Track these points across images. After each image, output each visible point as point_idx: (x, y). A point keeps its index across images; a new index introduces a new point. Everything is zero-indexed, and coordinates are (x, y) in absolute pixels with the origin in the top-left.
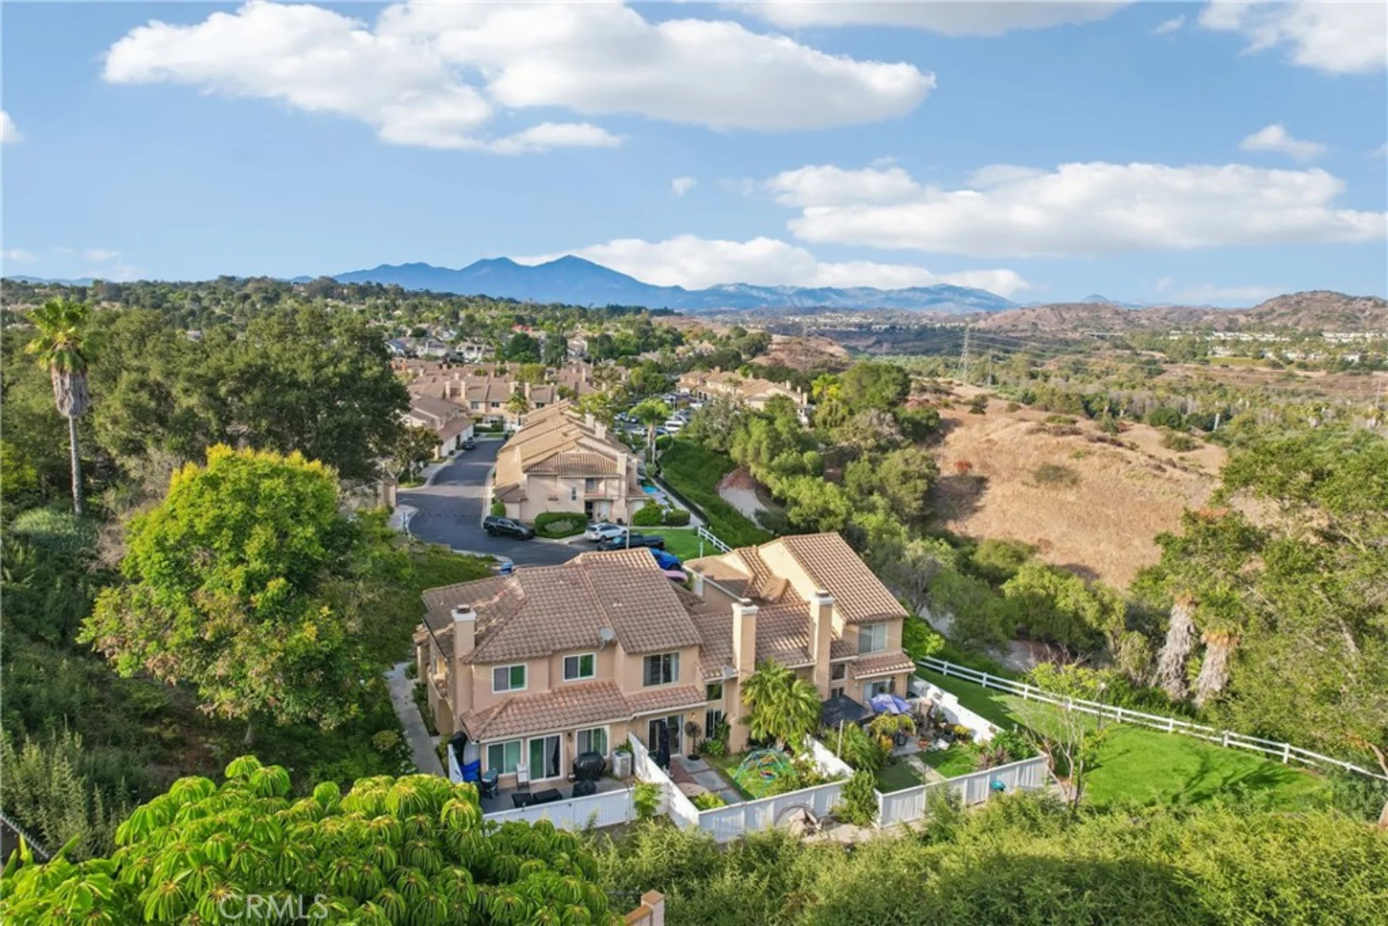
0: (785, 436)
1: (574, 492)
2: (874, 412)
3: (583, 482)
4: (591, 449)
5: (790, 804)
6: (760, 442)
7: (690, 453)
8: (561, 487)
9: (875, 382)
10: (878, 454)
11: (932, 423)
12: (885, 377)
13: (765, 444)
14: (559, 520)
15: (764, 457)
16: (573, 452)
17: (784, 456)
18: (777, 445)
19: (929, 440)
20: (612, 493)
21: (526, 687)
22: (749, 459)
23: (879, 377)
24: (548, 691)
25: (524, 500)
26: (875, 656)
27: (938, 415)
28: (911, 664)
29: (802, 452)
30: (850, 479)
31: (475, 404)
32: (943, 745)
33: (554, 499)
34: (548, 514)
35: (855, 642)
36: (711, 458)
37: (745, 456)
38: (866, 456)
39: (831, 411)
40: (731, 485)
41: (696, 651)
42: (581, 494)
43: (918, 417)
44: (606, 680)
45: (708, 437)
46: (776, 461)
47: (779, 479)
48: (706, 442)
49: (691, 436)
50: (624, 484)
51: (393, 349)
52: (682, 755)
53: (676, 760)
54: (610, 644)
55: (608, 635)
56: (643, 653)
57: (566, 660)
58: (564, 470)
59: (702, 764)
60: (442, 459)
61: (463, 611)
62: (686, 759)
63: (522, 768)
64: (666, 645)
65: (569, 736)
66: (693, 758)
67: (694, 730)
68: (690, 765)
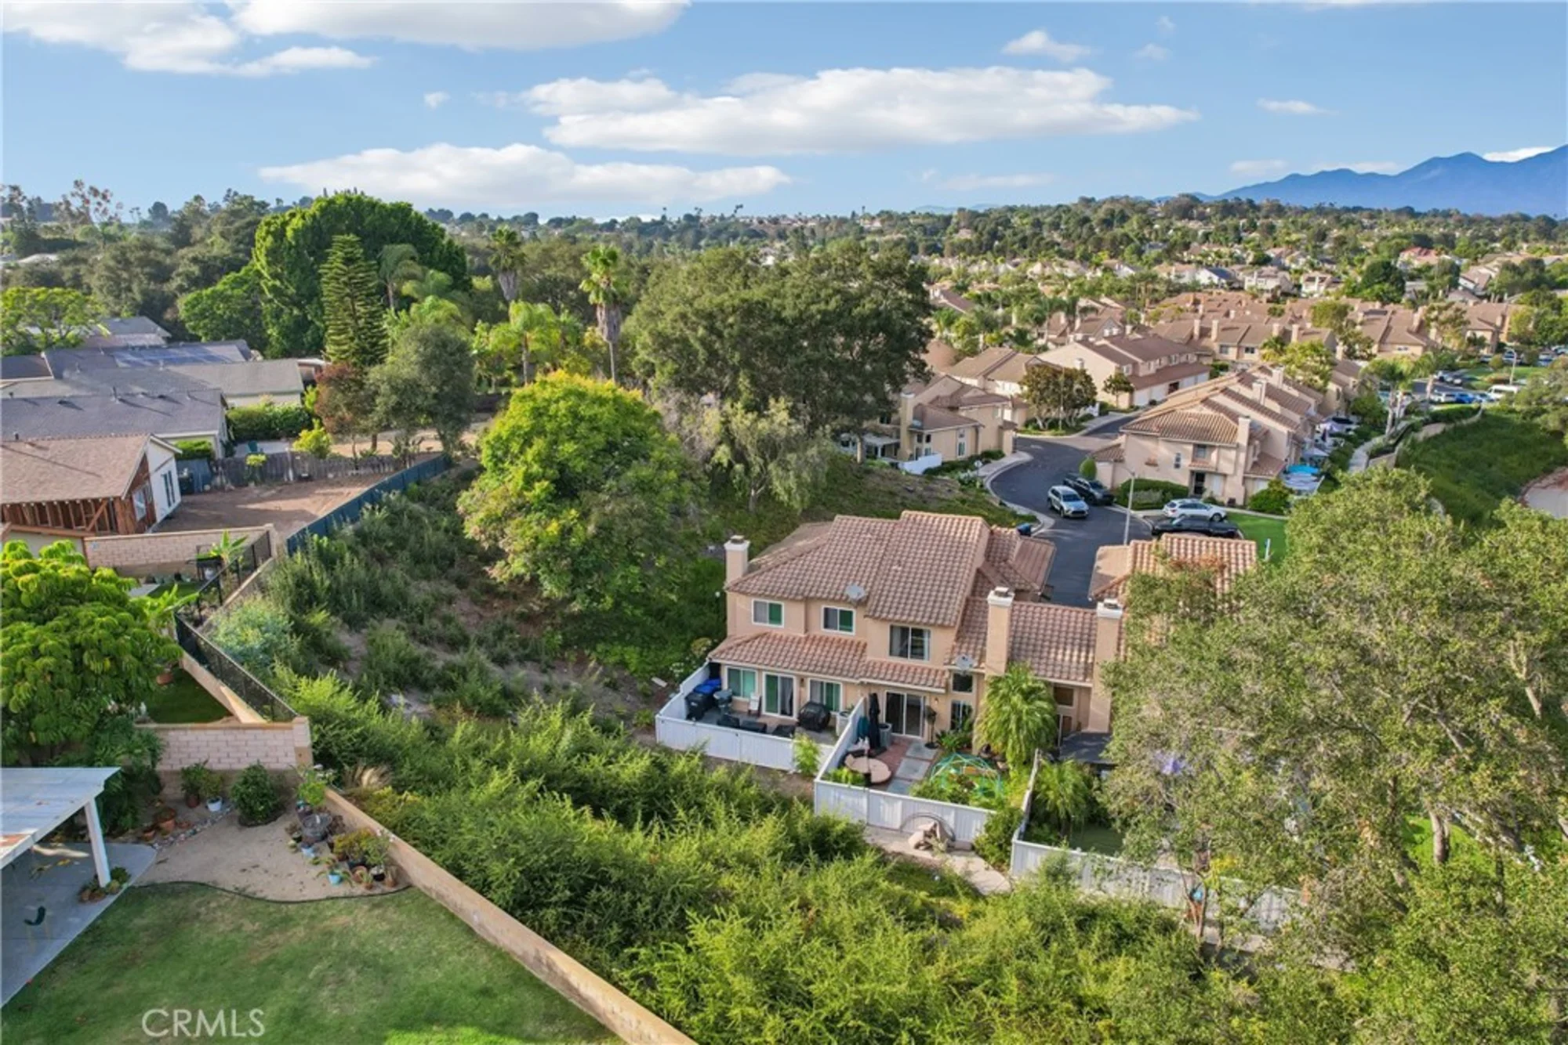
1: (1178, 460)
3: (1190, 448)
4: (1221, 409)
8: (1163, 451)
14: (1147, 489)
16: (1194, 411)
20: (1226, 467)
21: (782, 626)
33: (1152, 464)
34: (1140, 480)
41: (953, 634)
42: (1186, 462)
44: (862, 641)
49: (1518, 408)
50: (1242, 456)
51: (1216, 279)
52: (922, 738)
53: (911, 742)
54: (861, 603)
55: (855, 592)
56: (885, 620)
57: (827, 610)
58: (1170, 432)
59: (930, 754)
60: (1133, 408)
61: (735, 542)
62: (922, 745)
63: (755, 697)
64: (911, 618)
65: (802, 681)
66: (930, 745)
67: (932, 716)
68: (918, 749)
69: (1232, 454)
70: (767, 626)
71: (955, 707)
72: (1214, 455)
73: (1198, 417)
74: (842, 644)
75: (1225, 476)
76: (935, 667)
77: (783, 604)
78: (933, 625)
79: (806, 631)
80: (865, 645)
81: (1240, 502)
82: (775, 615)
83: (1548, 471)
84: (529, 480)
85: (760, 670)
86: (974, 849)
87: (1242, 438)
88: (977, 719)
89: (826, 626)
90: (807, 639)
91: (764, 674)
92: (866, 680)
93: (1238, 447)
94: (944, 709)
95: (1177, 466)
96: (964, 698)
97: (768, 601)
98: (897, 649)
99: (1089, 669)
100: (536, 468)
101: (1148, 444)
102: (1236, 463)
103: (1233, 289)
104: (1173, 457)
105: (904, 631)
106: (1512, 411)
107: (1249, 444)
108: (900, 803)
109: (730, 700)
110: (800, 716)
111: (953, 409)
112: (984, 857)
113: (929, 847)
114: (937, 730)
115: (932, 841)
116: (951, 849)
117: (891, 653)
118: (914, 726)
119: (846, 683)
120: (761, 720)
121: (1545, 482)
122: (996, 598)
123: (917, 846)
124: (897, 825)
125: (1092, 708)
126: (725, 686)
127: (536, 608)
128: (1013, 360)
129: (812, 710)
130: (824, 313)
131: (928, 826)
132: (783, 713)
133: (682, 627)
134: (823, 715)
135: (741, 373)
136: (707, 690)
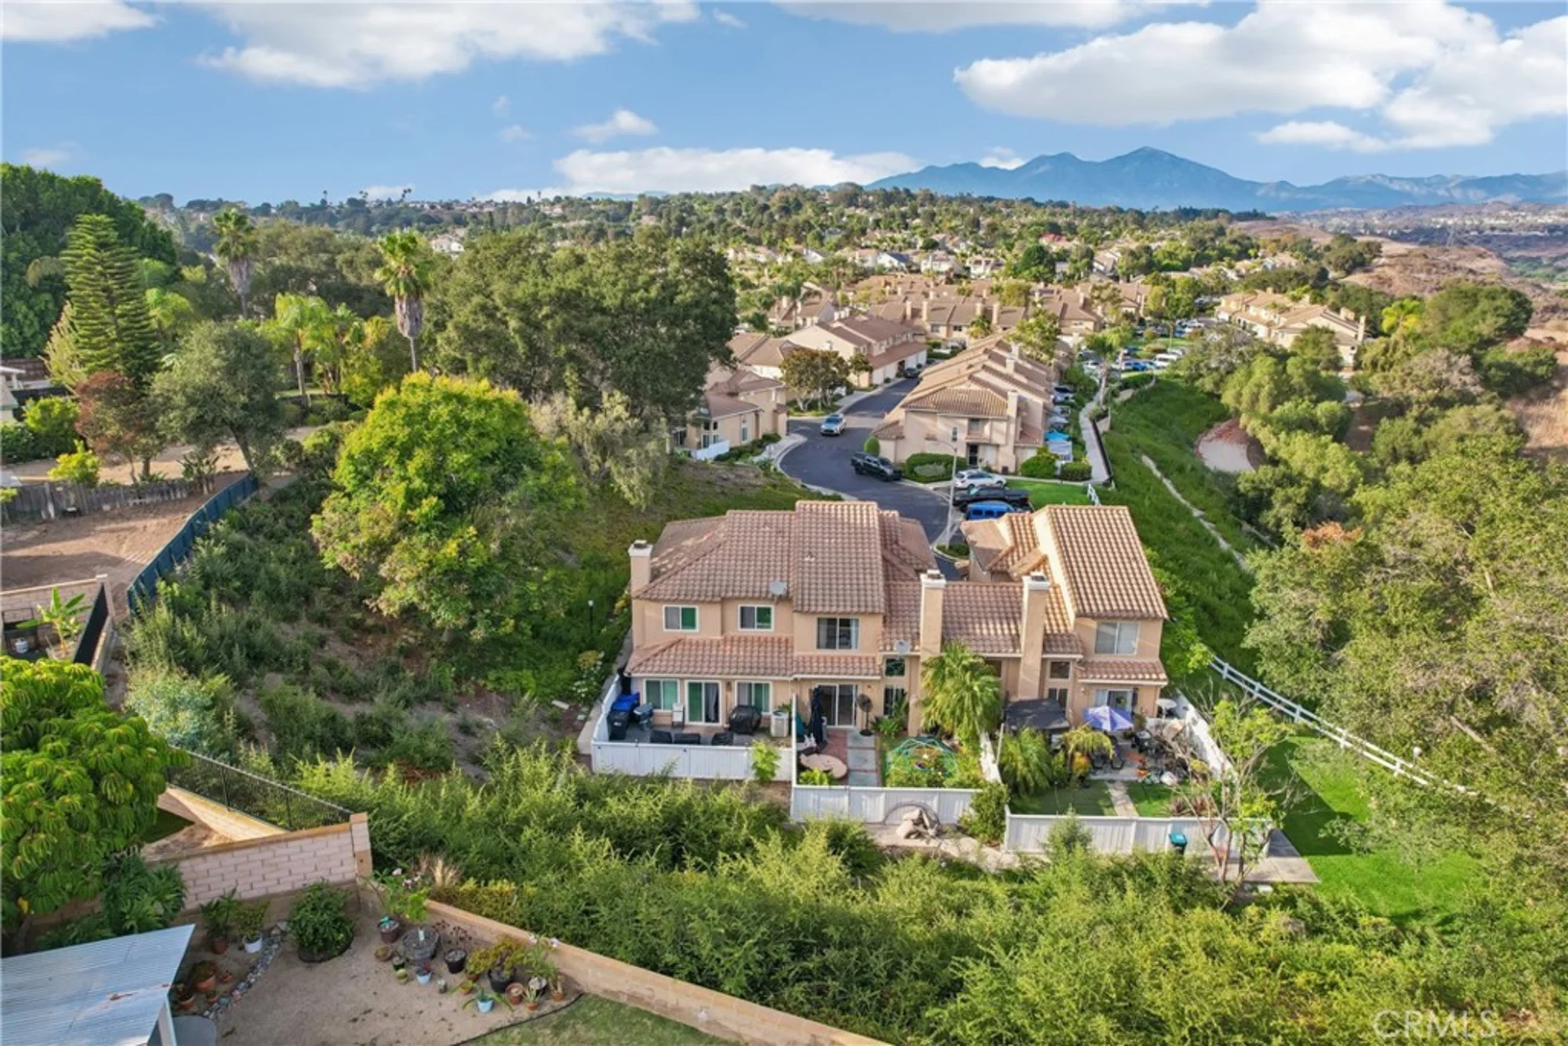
0: (1296, 380)
1: (955, 433)
2: (1442, 353)
3: (965, 422)
4: (986, 384)
5: (905, 800)
6: (1259, 386)
7: (1174, 394)
8: (941, 427)
9: (1467, 311)
10: (1435, 410)
11: (1541, 370)
12: (1484, 304)
13: (1267, 388)
14: (932, 462)
15: (1263, 407)
16: (963, 387)
17: (1288, 405)
18: (1282, 392)
19: (1533, 394)
20: (998, 439)
21: (697, 630)
22: (1244, 406)
23: (1476, 303)
24: (719, 637)
25: (900, 437)
26: (1118, 660)
27: (1554, 360)
28: (1163, 676)
29: (1316, 402)
30: (1382, 443)
31: (935, 328)
32: (1168, 779)
33: (930, 438)
34: (923, 455)
35: (1091, 641)
36: (1202, 402)
37: (1240, 403)
38: (1415, 412)
39: (1386, 350)
40: (1220, 436)
41: (880, 619)
42: (963, 436)
43: (1519, 362)
44: (784, 636)
45: (1201, 376)
46: (1279, 410)
47: (1276, 434)
48: (1197, 383)
49: (1181, 373)
50: (1012, 427)
51: (896, 262)
52: (855, 728)
53: (845, 732)
54: (785, 599)
55: (779, 589)
56: (814, 613)
57: (742, 609)
58: (944, 408)
59: (870, 741)
60: (873, 386)
61: (639, 546)
62: (858, 733)
63: (677, 707)
64: (837, 609)
65: (729, 685)
66: (865, 733)
67: (866, 703)
68: (855, 739)
69: (1003, 426)
70: (681, 632)
71: (888, 692)
72: (987, 428)
73: (968, 392)
74: (763, 642)
75: (998, 446)
76: (864, 656)
77: (697, 607)
78: (864, 614)
79: (723, 632)
80: (787, 641)
81: (1012, 469)
82: (688, 619)
83: (1210, 427)
84: (413, 498)
85: (682, 679)
86: (962, 830)
87: (1012, 411)
88: (912, 701)
89: (743, 625)
90: (725, 641)
91: (686, 682)
92: (799, 676)
93: (1008, 419)
94: (877, 697)
95: (955, 439)
96: (897, 682)
97: (680, 606)
98: (823, 641)
99: (1015, 640)
100: (418, 483)
101: (926, 420)
102: (1007, 434)
103: (911, 272)
104: (951, 432)
105: (832, 622)
106: (1177, 376)
107: (1018, 414)
108: (882, 797)
109: (651, 714)
110: (730, 721)
111: (733, 394)
112: (972, 835)
113: (919, 835)
114: (872, 718)
115: (921, 828)
116: (940, 833)
117: (819, 647)
118: (847, 715)
119: (775, 682)
120: (686, 731)
121: (1210, 436)
122: (930, 581)
123: (908, 836)
124: (880, 818)
125: (1022, 675)
126: (643, 700)
127: (411, 640)
128: (766, 344)
129: (744, 714)
130: (647, 301)
131: (915, 814)
132: (708, 720)
133: (561, 643)
134: (756, 717)
135: (568, 367)
136: (626, 706)
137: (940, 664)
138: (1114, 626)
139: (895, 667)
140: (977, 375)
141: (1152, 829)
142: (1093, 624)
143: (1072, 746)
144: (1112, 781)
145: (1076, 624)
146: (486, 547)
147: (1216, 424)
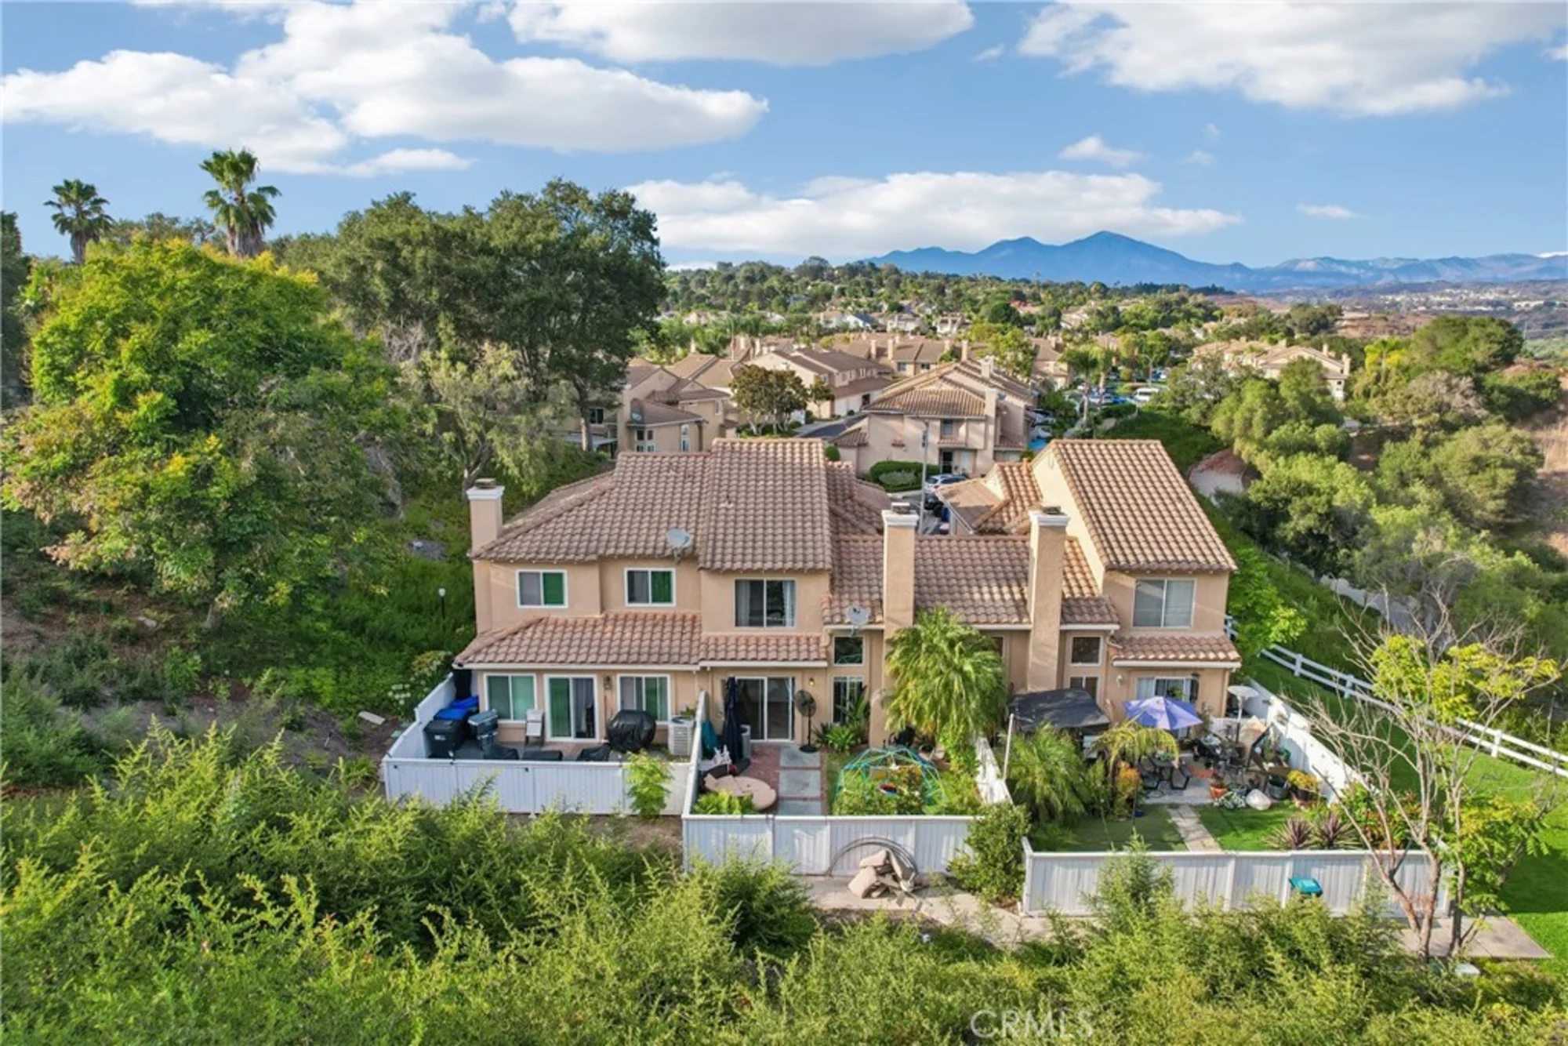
0: (1291, 403)
1: (925, 438)
2: (1440, 375)
3: (938, 424)
4: (961, 386)
5: (866, 835)
6: (1252, 411)
7: (1159, 425)
8: (910, 429)
9: (1457, 340)
10: (1441, 434)
11: (1545, 394)
12: (1474, 332)
13: (1259, 413)
14: (900, 470)
15: (1257, 431)
16: (934, 389)
17: (1283, 428)
18: (1276, 416)
19: (1537, 419)
20: (977, 441)
21: (566, 606)
22: (1236, 432)
23: (1466, 332)
24: (598, 616)
25: (863, 445)
26: (1168, 635)
27: (1558, 383)
28: (1234, 655)
29: (1313, 426)
30: (1387, 465)
31: (901, 366)
32: (1258, 800)
33: (898, 445)
34: (890, 462)
35: (1128, 607)
36: (1188, 433)
37: (1231, 429)
38: (1419, 435)
39: (1378, 379)
40: (1211, 467)
41: (824, 583)
42: (934, 439)
43: (1521, 386)
44: (690, 612)
45: (1186, 406)
46: (1275, 434)
47: (1273, 459)
48: (1183, 414)
49: (1165, 405)
50: (991, 428)
51: (861, 323)
52: (792, 742)
53: (778, 748)
54: (688, 557)
55: (678, 540)
56: (729, 572)
57: (630, 574)
58: (916, 411)
59: (813, 759)
60: (834, 417)
61: (483, 486)
62: (796, 749)
63: (533, 715)
64: (764, 562)
65: (608, 681)
66: (807, 748)
67: (808, 704)
68: (793, 757)
69: (981, 427)
70: (542, 609)
71: (839, 688)
72: (962, 430)
73: (939, 393)
74: (660, 621)
75: (975, 451)
76: (804, 634)
77: (565, 571)
78: (800, 571)
79: (603, 609)
80: (694, 619)
82: (553, 591)
83: (1199, 459)
85: (540, 672)
86: (956, 881)
87: (990, 411)
88: (875, 700)
89: (631, 599)
90: (606, 620)
91: (546, 677)
92: (708, 664)
93: (986, 420)
94: (824, 696)
95: (925, 444)
96: (852, 673)
97: (542, 571)
98: (745, 615)
99: (1021, 607)
101: (894, 423)
102: (986, 436)
104: (921, 436)
105: (756, 586)
106: (1160, 408)
107: (997, 415)
108: (827, 830)
109: (495, 726)
110: (611, 734)
111: (673, 403)
112: (972, 890)
113: (886, 892)
114: (816, 725)
115: (888, 880)
116: (920, 888)
117: (737, 624)
118: (780, 723)
119: (675, 673)
120: (545, 749)
121: (1200, 467)
122: (895, 516)
123: (868, 894)
124: (824, 864)
125: (1032, 658)
126: (484, 705)
128: (717, 366)
129: (631, 722)
131: (879, 858)
132: (579, 735)
134: (647, 727)
136: (458, 714)
137: (912, 641)
138: (1160, 584)
139: (847, 648)
140: (949, 377)
141: (1261, 871)
142: (1130, 582)
143: (1115, 753)
144: (1174, 806)
145: (1106, 583)
146: (237, 468)
147: (1206, 456)
